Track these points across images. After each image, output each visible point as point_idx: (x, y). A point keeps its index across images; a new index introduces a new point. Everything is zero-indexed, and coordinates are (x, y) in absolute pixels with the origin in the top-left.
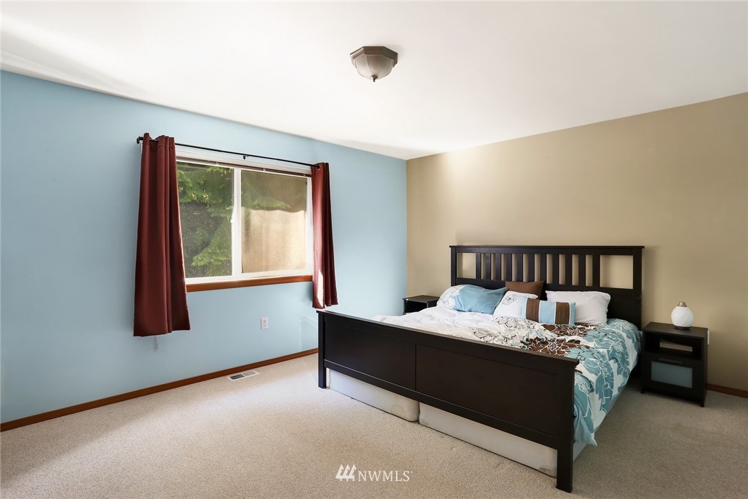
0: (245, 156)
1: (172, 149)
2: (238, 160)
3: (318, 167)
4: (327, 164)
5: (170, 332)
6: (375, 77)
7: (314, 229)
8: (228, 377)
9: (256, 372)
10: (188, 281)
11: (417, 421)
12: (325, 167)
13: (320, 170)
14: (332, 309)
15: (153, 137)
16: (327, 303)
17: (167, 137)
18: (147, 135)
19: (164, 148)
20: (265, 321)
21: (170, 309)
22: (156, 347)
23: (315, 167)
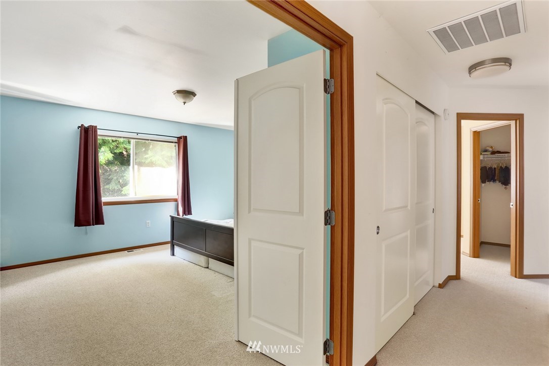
0: (137, 134)
1: (96, 131)
2: (134, 135)
3: (181, 138)
4: (186, 137)
5: (93, 225)
6: (185, 103)
7: (179, 173)
8: (126, 252)
9: (142, 250)
10: (104, 199)
11: (208, 268)
12: (185, 138)
13: (182, 140)
14: (189, 217)
15: (86, 125)
16: (184, 213)
17: (93, 126)
18: (82, 125)
19: (91, 132)
20: (148, 223)
21: (94, 213)
22: (86, 233)
23: (179, 138)
